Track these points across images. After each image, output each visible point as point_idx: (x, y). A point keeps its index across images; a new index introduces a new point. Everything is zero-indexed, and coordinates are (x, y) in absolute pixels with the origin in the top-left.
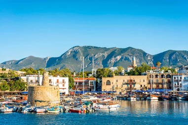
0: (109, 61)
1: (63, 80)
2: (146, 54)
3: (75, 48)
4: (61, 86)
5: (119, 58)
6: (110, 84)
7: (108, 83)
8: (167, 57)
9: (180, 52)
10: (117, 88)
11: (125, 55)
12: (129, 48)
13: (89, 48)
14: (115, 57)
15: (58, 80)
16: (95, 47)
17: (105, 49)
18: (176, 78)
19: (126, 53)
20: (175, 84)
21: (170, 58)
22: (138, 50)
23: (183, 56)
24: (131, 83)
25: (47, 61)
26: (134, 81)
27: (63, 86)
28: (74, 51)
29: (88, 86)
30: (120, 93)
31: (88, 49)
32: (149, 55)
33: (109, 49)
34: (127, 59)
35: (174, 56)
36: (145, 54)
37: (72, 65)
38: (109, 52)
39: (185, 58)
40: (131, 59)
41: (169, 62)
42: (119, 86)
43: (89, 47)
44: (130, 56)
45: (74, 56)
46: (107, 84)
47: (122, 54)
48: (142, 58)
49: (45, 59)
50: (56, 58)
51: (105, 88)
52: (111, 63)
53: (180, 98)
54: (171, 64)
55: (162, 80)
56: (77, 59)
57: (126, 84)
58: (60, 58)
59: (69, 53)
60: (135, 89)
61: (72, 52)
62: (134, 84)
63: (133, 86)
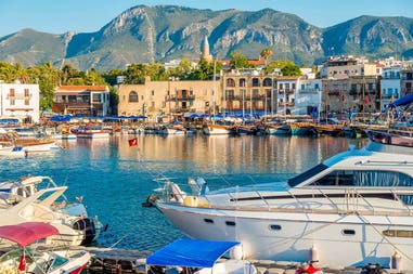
0: (218, 42)
1: (26, 91)
2: (307, 25)
3: (135, 11)
4: (20, 104)
5: (240, 34)
6: (137, 101)
7: (133, 98)
8: (355, 33)
9: (388, 22)
10: (152, 109)
11: (257, 27)
12: (264, 11)
13: (170, 12)
14: (232, 33)
15: (12, 91)
16: (183, 9)
17: (210, 14)
18: (284, 87)
19: (259, 23)
20: (282, 100)
21: (363, 36)
22: (287, 15)
23: (394, 31)
24: (185, 98)
25: (67, 41)
26: (191, 92)
27: (27, 103)
28: (134, 19)
29: (89, 104)
30: (160, 120)
31: (167, 14)
32: (313, 27)
33: (218, 13)
34: (259, 38)
35: (373, 30)
36: (303, 26)
37: (129, 53)
38: (218, 21)
39: (400, 36)
40: (269, 37)
41: (361, 45)
42: (158, 105)
43: (169, 9)
44: (269, 30)
45: (134, 31)
46: (130, 101)
47: (249, 27)
48: (297, 36)
49: (62, 37)
50: (90, 35)
51: (126, 108)
52: (221, 47)
53: (272, 131)
54: (366, 49)
55: (255, 91)
56: (140, 38)
57: (174, 99)
58: (99, 36)
59: (121, 24)
60: (193, 111)
61: (127, 20)
62: (192, 99)
63: (188, 104)
